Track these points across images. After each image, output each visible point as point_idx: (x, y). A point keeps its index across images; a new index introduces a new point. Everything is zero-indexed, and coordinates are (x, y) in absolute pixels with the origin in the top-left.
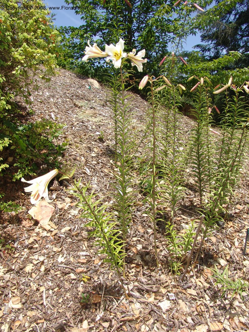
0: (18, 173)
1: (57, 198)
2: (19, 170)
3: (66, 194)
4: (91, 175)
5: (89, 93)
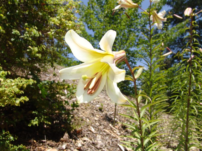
0: (35, 120)
1: (66, 148)
2: (36, 118)
3: (74, 146)
4: (96, 133)
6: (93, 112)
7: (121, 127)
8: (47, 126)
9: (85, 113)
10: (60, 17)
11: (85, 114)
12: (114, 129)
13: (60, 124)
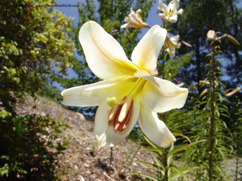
5: (77, 121)
6: (82, 157)
7: (117, 176)
8: (20, 176)
9: (72, 158)
10: (49, 33)
11: (72, 159)
12: (109, 179)
13: (39, 172)
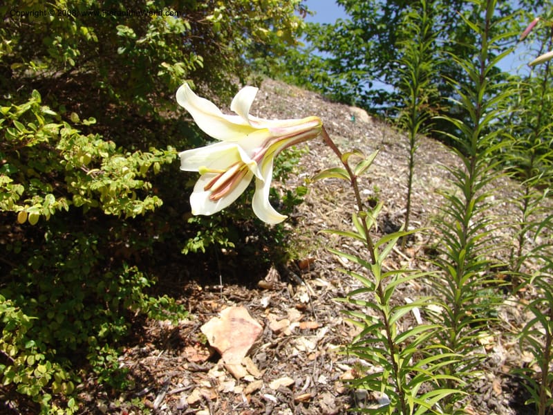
0: (196, 239)
1: (270, 305)
2: (199, 233)
3: (292, 301)
4: (351, 268)
5: (351, 127)
7: (421, 252)
8: (228, 251)
9: (327, 214)
11: (328, 216)
12: (402, 257)
13: (259, 245)
